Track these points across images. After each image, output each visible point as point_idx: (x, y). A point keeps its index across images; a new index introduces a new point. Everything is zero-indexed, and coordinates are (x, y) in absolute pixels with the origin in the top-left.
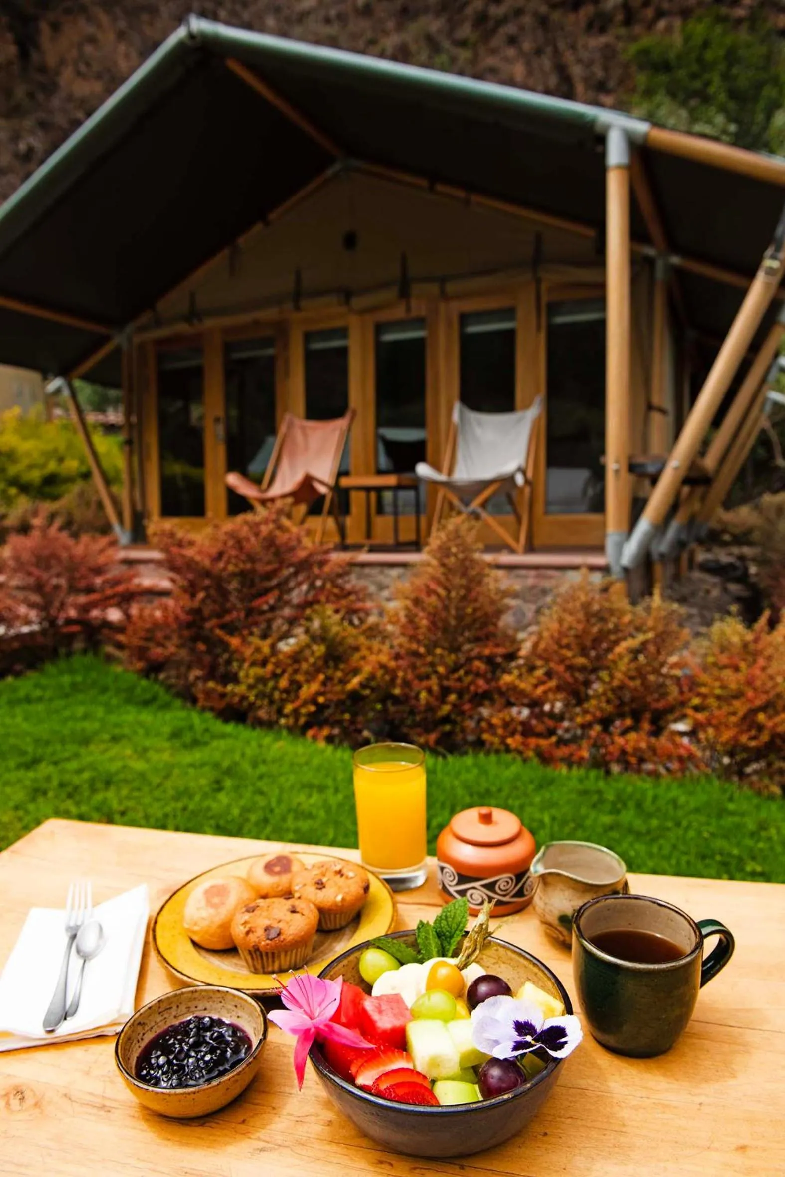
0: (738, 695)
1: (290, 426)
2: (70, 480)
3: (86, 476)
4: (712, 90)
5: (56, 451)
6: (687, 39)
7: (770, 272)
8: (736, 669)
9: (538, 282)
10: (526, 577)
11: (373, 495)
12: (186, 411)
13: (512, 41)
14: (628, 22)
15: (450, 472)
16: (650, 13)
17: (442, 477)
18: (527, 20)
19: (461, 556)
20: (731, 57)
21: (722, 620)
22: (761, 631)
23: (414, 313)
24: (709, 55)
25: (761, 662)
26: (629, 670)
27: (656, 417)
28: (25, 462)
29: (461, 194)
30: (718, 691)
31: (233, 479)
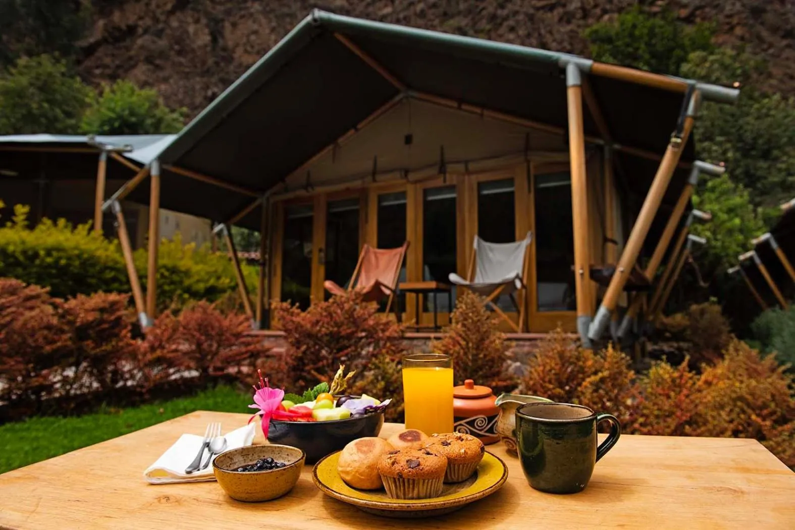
0: (671, 414)
1: (367, 252)
2: (223, 291)
3: (234, 288)
4: (640, 52)
5: (216, 271)
6: (622, 24)
7: (676, 145)
8: (668, 397)
9: (528, 162)
10: (524, 346)
11: (421, 296)
12: (301, 247)
13: (512, 29)
14: (585, 16)
15: (472, 279)
16: (598, 11)
17: (467, 283)
18: (521, 17)
19: (475, 319)
20: (652, 33)
21: (657, 365)
22: (684, 371)
23: (448, 183)
24: (637, 33)
25: (685, 392)
26: (592, 397)
27: (610, 245)
28: (196, 278)
29: (478, 110)
30: (656, 412)
31: (328, 284)
